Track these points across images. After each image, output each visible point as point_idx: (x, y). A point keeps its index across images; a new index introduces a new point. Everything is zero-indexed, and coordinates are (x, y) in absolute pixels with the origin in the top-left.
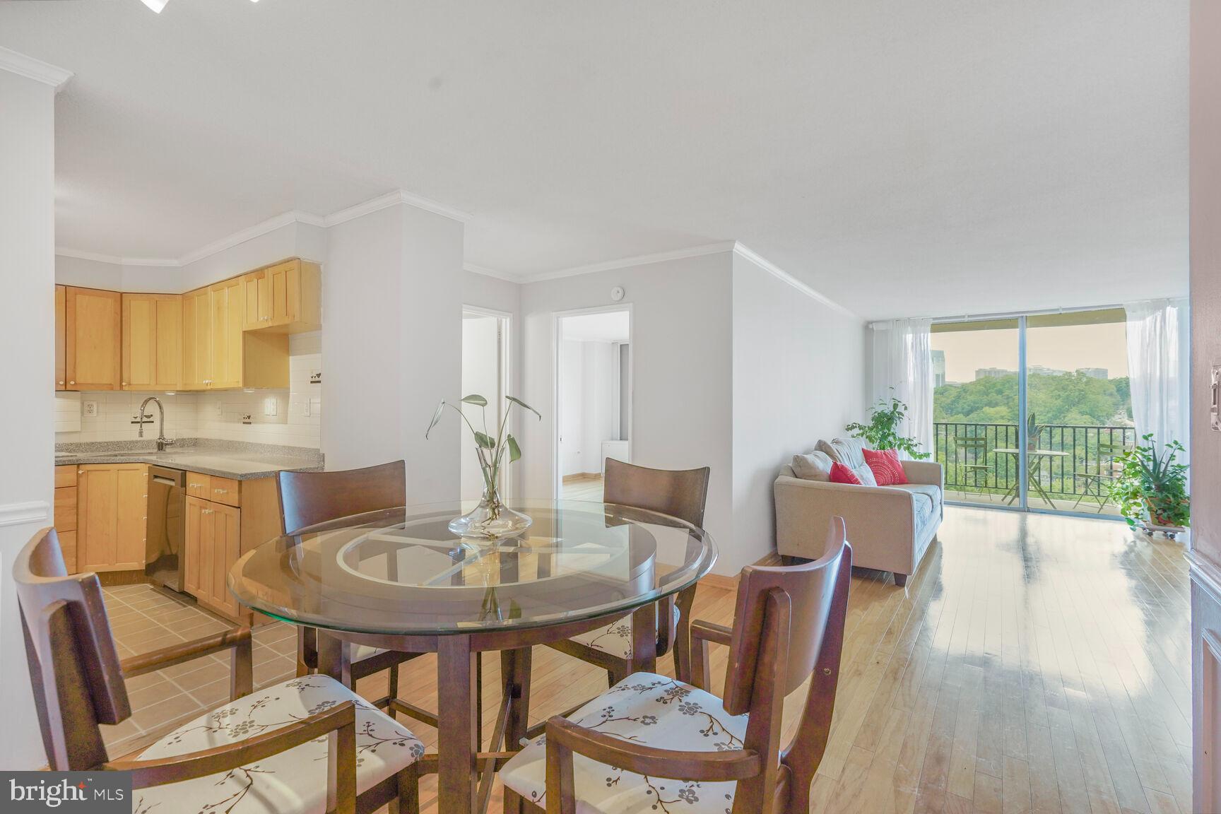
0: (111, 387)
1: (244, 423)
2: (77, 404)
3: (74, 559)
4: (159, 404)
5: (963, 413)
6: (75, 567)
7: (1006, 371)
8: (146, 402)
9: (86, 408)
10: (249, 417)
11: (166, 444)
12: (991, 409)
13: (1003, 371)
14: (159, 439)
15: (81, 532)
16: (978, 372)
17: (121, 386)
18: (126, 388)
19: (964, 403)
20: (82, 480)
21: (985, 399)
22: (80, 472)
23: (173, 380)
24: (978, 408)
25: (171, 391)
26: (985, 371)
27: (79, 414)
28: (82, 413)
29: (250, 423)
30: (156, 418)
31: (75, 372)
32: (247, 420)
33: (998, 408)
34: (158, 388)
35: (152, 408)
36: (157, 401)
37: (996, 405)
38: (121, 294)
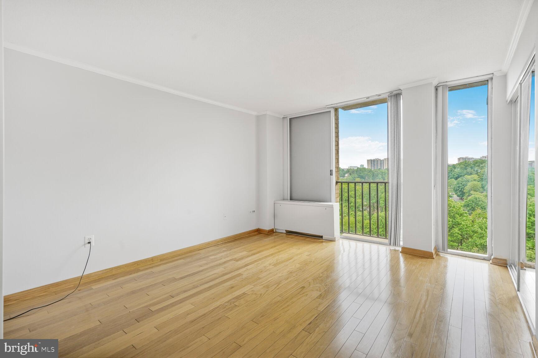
5: (454, 178)
7: (473, 158)
12: (469, 176)
13: (472, 158)
16: (459, 159)
19: (455, 173)
21: (465, 171)
24: (461, 176)
26: (463, 158)
33: (472, 176)
37: (471, 174)
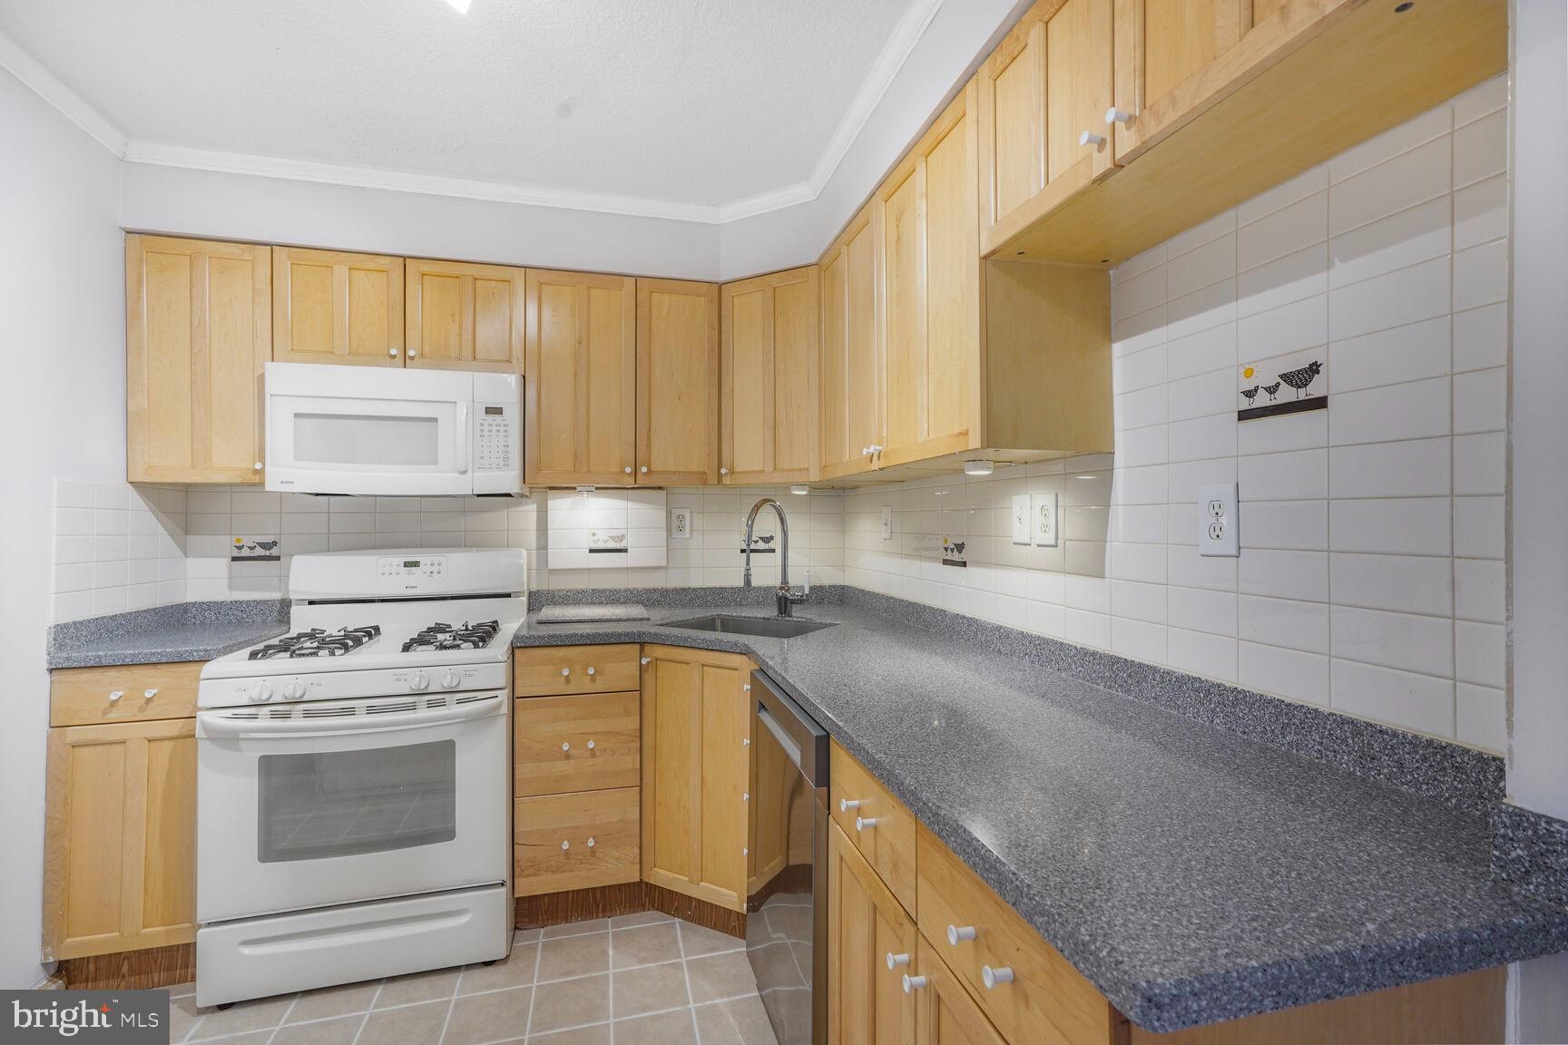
0: (702, 479)
1: (946, 562)
2: (661, 514)
3: (637, 850)
4: (780, 515)
6: (638, 865)
8: (757, 508)
9: (675, 523)
10: (960, 547)
11: (793, 602)
14: (781, 588)
15: (648, 791)
17: (720, 476)
18: (727, 480)
20: (648, 677)
22: (644, 661)
23: (805, 461)
25: (801, 485)
27: (664, 533)
28: (669, 531)
29: (964, 564)
30: (777, 544)
31: (649, 446)
32: (956, 556)
34: (778, 478)
35: (767, 523)
36: (775, 508)
38: (720, 286)
